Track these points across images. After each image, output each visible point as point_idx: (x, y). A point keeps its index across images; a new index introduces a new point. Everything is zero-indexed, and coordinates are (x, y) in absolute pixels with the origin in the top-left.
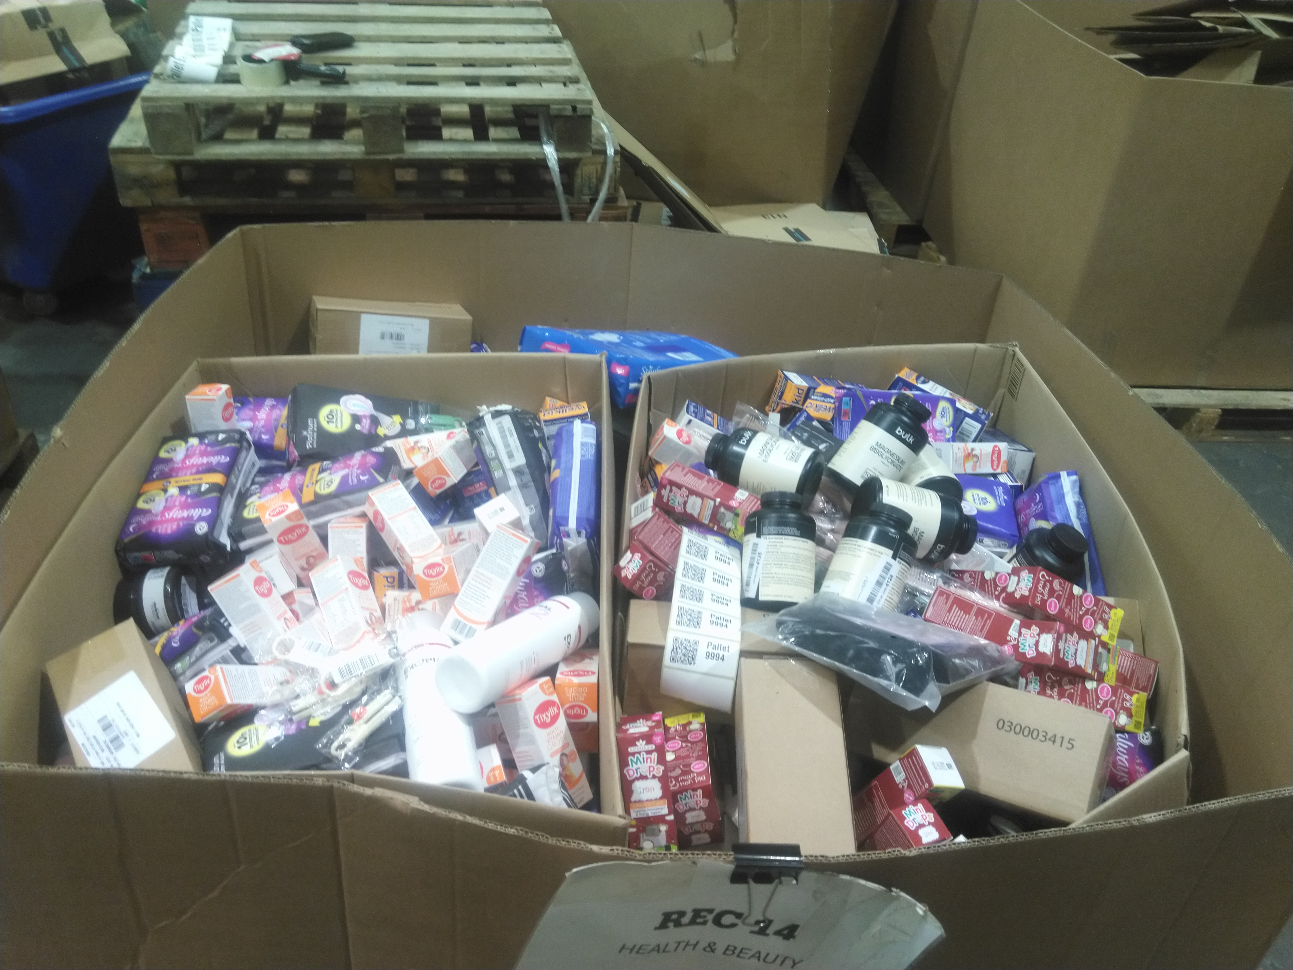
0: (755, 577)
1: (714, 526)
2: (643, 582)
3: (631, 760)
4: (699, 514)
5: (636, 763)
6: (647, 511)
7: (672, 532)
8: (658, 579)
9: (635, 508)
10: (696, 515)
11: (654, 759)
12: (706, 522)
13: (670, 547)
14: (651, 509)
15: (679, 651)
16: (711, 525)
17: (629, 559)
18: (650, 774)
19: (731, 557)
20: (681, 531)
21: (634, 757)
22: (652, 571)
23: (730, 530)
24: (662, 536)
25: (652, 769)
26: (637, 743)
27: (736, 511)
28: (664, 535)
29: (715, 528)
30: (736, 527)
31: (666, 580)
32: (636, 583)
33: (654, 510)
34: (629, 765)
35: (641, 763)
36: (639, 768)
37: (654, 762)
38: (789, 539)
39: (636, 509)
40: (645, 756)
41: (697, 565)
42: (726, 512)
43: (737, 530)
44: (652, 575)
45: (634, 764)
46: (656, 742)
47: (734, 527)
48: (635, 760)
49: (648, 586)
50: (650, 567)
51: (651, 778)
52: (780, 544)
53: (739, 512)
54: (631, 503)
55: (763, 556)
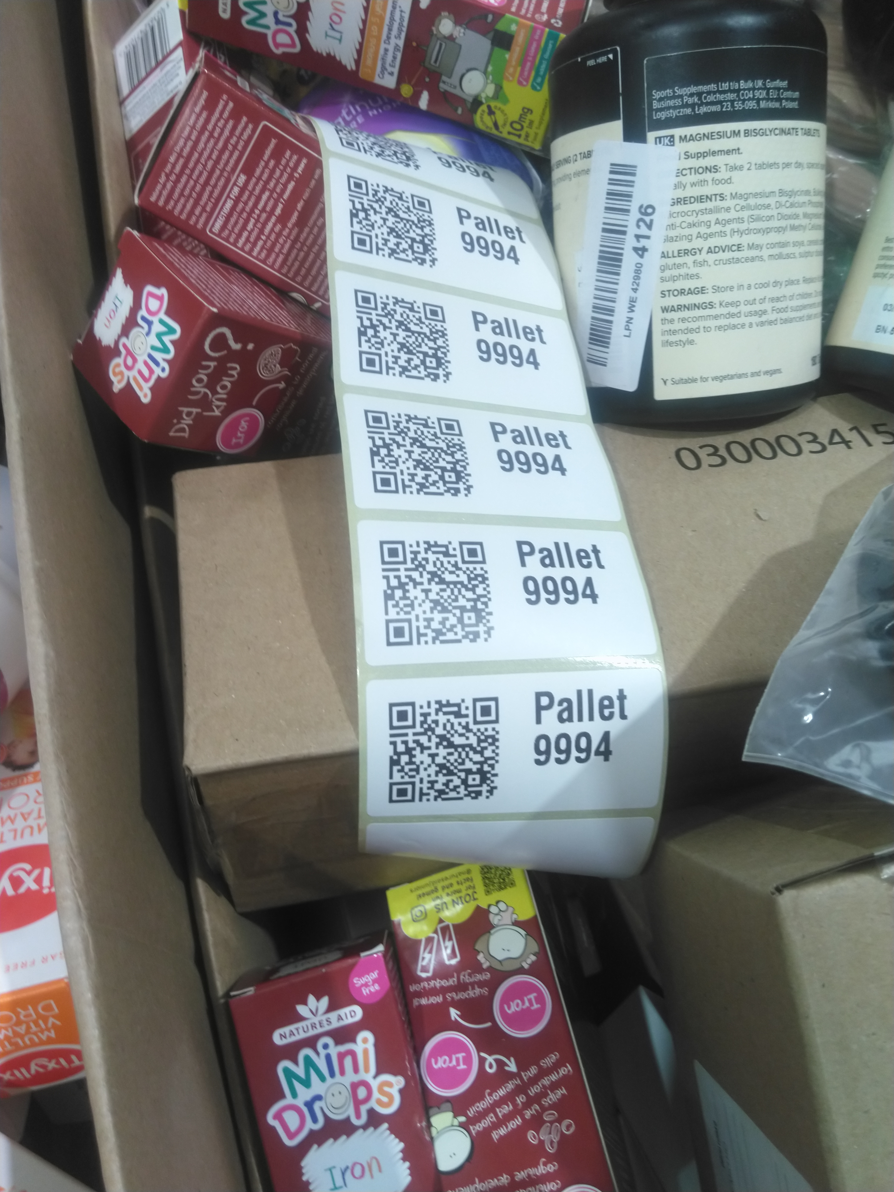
0: (631, 309)
1: (417, 96)
2: (205, 403)
3: (288, 1072)
4: (359, 52)
5: (307, 1083)
6: (168, 66)
7: (277, 155)
8: (263, 374)
9: (128, 56)
10: (347, 58)
11: (366, 1051)
12: (389, 82)
13: (283, 219)
14: (179, 53)
15: (421, 757)
16: (406, 90)
17: (124, 312)
18: (358, 1116)
19: (512, 224)
20: (314, 144)
21: (296, 1062)
22: (233, 355)
23: (477, 102)
24: (243, 178)
25: (362, 1093)
26: (301, 1009)
27: (501, 26)
28: (249, 170)
29: (423, 103)
30: (499, 88)
31: (294, 368)
32: (179, 416)
33: (189, 60)
34: (282, 1096)
35: (323, 1079)
36: (318, 1098)
37: (367, 1070)
38: (762, 133)
39: (131, 57)
40: (334, 1050)
41: (408, 294)
42: (459, 32)
43: (506, 101)
44: (235, 371)
45: (297, 1085)
46: (365, 991)
47: (490, 90)
48: (300, 1070)
49: (226, 413)
50: (220, 342)
51: (365, 1127)
52: (732, 159)
53: (514, 28)
54: (113, 40)
55: (660, 219)
